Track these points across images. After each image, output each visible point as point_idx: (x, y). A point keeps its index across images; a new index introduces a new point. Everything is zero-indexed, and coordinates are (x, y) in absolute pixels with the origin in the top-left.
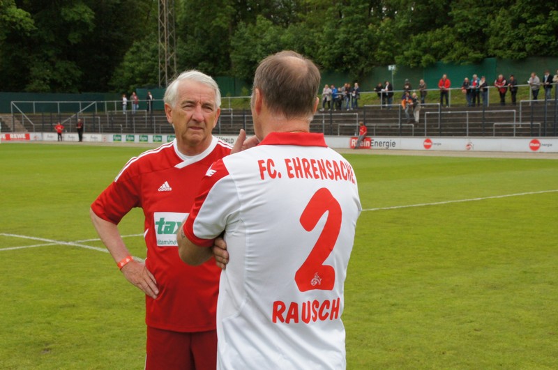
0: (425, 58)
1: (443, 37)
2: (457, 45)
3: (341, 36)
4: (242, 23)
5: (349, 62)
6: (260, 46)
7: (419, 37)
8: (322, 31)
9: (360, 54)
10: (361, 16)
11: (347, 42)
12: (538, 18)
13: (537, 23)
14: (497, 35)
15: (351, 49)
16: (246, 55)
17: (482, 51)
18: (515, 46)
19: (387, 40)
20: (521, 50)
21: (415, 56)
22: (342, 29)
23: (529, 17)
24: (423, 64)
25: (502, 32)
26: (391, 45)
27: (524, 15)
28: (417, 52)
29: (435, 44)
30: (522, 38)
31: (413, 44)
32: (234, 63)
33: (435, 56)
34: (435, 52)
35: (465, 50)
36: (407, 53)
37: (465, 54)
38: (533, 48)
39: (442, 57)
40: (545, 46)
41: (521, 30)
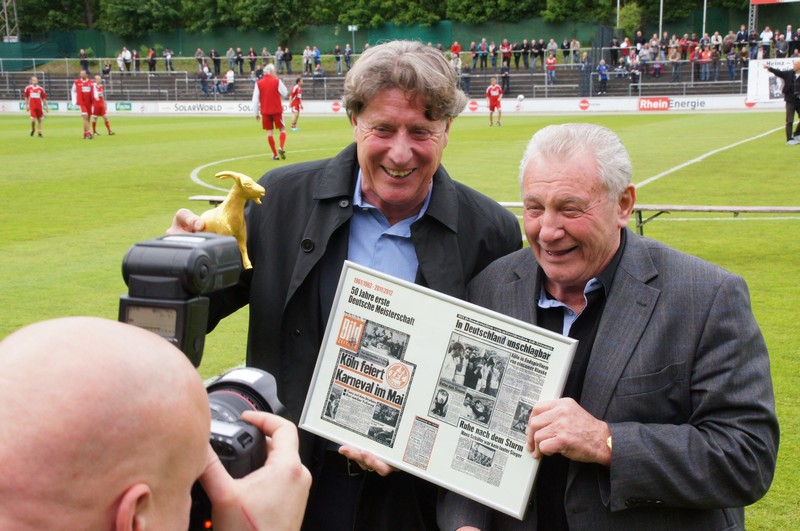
15: (282, 5)
20: (480, 14)
32: (112, 14)
33: (382, 16)
34: (384, 12)
35: (420, 11)
36: (353, 12)
37: (420, 15)
38: (492, 13)
39: (391, 17)
40: (507, 11)
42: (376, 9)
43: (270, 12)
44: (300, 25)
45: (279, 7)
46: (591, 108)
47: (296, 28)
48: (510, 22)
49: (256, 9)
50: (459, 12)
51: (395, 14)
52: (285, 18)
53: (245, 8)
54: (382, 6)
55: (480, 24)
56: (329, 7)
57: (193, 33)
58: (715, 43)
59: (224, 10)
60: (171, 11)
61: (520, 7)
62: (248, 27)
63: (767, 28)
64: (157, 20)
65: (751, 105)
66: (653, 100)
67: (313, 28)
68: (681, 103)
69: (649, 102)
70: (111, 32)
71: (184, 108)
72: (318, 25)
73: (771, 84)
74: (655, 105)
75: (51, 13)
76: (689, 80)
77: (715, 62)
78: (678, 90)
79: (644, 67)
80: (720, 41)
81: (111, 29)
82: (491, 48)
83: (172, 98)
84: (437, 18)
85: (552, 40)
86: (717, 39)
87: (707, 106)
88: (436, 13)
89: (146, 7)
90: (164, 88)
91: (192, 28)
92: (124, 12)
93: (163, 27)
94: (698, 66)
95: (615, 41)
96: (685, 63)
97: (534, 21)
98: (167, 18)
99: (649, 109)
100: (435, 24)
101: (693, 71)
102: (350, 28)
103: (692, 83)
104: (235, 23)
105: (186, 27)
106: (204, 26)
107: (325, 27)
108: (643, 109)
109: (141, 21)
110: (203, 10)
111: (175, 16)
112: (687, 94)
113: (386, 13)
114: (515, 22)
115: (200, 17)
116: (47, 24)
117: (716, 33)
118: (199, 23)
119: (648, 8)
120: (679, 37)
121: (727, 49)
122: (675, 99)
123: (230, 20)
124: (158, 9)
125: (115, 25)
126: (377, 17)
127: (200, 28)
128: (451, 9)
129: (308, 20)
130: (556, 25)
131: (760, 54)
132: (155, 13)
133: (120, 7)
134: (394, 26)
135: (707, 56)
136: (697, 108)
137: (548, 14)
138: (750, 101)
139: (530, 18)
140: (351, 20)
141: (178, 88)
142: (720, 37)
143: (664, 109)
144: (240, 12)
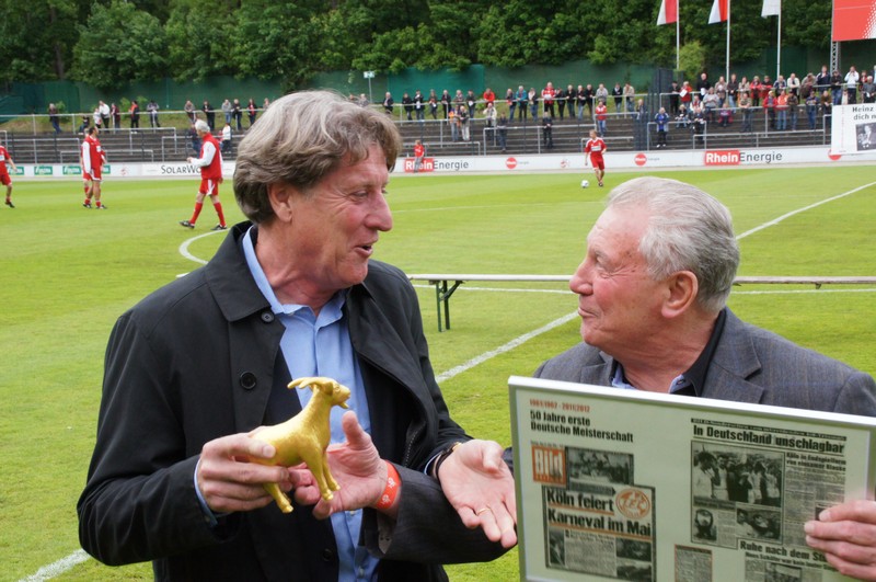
0: (394, 63)
1: (419, 37)
3: (273, 31)
7: (387, 35)
11: (279, 41)
13: (538, 26)
14: (488, 38)
15: (286, 49)
18: (511, 51)
20: (517, 56)
24: (393, 70)
25: (495, 35)
26: (346, 45)
27: (522, 16)
29: (411, 45)
30: (518, 43)
31: (378, 45)
32: (86, 62)
33: (404, 60)
34: (405, 56)
35: (447, 53)
36: (369, 56)
37: (447, 59)
38: (532, 55)
39: (414, 61)
40: (548, 52)
41: (517, 33)
42: (395, 53)
43: (272, 57)
44: (307, 72)
45: (282, 52)
46: (648, 164)
47: (303, 75)
48: (552, 64)
49: (256, 54)
50: (492, 54)
51: (418, 58)
52: (291, 64)
53: (243, 53)
54: (403, 48)
55: (518, 68)
56: (340, 51)
57: (182, 83)
58: (792, 86)
59: (219, 56)
60: (157, 58)
61: (563, 48)
62: (247, 75)
63: (852, 68)
64: (140, 68)
65: (835, 157)
66: (721, 154)
67: (323, 75)
68: (754, 157)
69: (716, 156)
70: (86, 83)
71: (172, 170)
72: (328, 72)
73: (858, 133)
74: (724, 158)
75: (15, 62)
76: (764, 130)
77: (792, 109)
78: (749, 141)
79: (709, 114)
80: (798, 84)
81: (86, 79)
82: (531, 96)
83: (158, 159)
84: (467, 61)
85: (601, 86)
86: (793, 82)
87: (784, 160)
88: (466, 56)
89: (127, 54)
90: (148, 147)
91: (182, 77)
92: (101, 60)
93: (147, 77)
94: (773, 112)
95: (674, 85)
96: (757, 110)
97: (581, 65)
98: (151, 66)
99: (717, 164)
100: (465, 69)
101: (766, 119)
102: (366, 75)
103: (766, 133)
104: (231, 71)
105: (174, 76)
106: (195, 75)
107: (336, 74)
108: (710, 164)
109: (121, 70)
110: (194, 56)
111: (161, 63)
112: (760, 146)
113: (408, 55)
114: (558, 65)
115: (190, 64)
116: (10, 75)
117: (793, 75)
118: (189, 71)
119: (712, 47)
120: (750, 80)
121: (806, 92)
122: (746, 152)
123: (226, 67)
124: (141, 56)
125: (90, 75)
126: (397, 61)
127: (191, 77)
128: (484, 50)
129: (317, 66)
130: (606, 68)
131: (845, 98)
132: (138, 61)
133: (96, 54)
134: (417, 71)
135: (782, 102)
136: (772, 161)
137: (596, 55)
138: (833, 153)
139: (575, 60)
140: (368, 65)
141: (166, 146)
142: (797, 80)
143: (735, 163)
144: (237, 58)
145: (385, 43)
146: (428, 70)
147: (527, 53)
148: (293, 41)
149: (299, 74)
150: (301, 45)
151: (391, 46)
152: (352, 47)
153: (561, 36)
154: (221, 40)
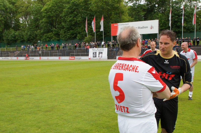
0: (47, 39)
1: (51, 35)
2: (54, 36)
3: (29, 34)
4: (5, 30)
5: (31, 40)
6: (10, 36)
7: (46, 34)
8: (25, 33)
9: (34, 38)
10: (33, 29)
11: (30, 35)
12: (69, 32)
13: (68, 33)
14: (61, 35)
15: (31, 37)
16: (7, 38)
17: (59, 38)
18: (65, 37)
19: (39, 35)
21: (45, 39)
22: (29, 32)
23: (67, 31)
24: (47, 41)
25: (62, 34)
26: (40, 36)
27: (66, 31)
28: (46, 38)
29: (49, 36)
30: (66, 35)
31: (45, 36)
39: (51, 39)
41: (66, 34)
43: (29, 38)
49: (27, 38)
50: (62, 38)
62: (27, 41)
65: (90, 59)
66: (72, 57)
73: (93, 54)
74: (72, 58)
87: (82, 59)
104: (24, 41)
105: (17, 42)
108: (70, 59)
109: (9, 41)
111: (14, 40)
114: (73, 40)
122: (76, 57)
136: (80, 59)
138: (89, 58)
145: (46, 36)
146: (53, 40)
147: (67, 37)
148: (33, 35)
149: (34, 41)
150: (34, 36)
151: (47, 36)
152: (42, 36)
153: (73, 34)
154: (23, 35)
